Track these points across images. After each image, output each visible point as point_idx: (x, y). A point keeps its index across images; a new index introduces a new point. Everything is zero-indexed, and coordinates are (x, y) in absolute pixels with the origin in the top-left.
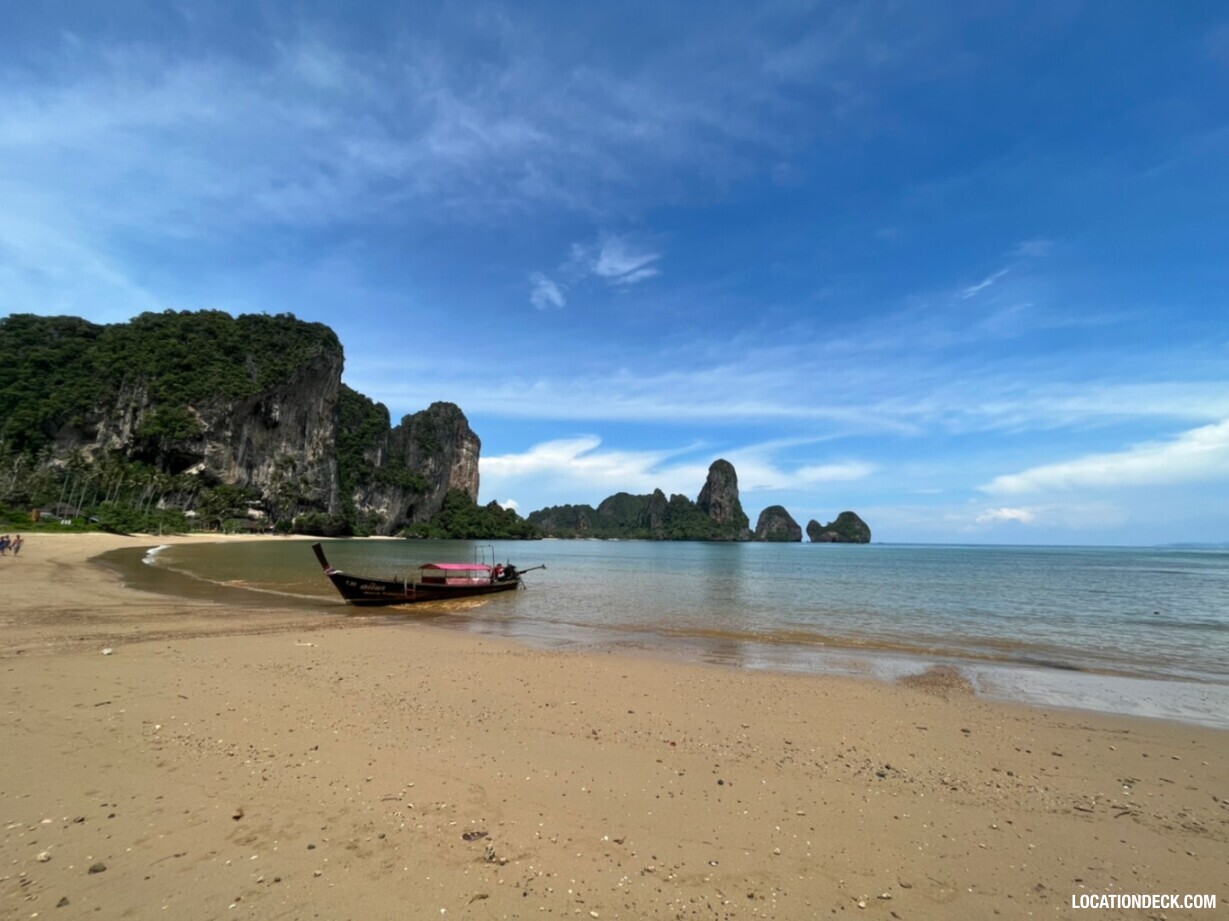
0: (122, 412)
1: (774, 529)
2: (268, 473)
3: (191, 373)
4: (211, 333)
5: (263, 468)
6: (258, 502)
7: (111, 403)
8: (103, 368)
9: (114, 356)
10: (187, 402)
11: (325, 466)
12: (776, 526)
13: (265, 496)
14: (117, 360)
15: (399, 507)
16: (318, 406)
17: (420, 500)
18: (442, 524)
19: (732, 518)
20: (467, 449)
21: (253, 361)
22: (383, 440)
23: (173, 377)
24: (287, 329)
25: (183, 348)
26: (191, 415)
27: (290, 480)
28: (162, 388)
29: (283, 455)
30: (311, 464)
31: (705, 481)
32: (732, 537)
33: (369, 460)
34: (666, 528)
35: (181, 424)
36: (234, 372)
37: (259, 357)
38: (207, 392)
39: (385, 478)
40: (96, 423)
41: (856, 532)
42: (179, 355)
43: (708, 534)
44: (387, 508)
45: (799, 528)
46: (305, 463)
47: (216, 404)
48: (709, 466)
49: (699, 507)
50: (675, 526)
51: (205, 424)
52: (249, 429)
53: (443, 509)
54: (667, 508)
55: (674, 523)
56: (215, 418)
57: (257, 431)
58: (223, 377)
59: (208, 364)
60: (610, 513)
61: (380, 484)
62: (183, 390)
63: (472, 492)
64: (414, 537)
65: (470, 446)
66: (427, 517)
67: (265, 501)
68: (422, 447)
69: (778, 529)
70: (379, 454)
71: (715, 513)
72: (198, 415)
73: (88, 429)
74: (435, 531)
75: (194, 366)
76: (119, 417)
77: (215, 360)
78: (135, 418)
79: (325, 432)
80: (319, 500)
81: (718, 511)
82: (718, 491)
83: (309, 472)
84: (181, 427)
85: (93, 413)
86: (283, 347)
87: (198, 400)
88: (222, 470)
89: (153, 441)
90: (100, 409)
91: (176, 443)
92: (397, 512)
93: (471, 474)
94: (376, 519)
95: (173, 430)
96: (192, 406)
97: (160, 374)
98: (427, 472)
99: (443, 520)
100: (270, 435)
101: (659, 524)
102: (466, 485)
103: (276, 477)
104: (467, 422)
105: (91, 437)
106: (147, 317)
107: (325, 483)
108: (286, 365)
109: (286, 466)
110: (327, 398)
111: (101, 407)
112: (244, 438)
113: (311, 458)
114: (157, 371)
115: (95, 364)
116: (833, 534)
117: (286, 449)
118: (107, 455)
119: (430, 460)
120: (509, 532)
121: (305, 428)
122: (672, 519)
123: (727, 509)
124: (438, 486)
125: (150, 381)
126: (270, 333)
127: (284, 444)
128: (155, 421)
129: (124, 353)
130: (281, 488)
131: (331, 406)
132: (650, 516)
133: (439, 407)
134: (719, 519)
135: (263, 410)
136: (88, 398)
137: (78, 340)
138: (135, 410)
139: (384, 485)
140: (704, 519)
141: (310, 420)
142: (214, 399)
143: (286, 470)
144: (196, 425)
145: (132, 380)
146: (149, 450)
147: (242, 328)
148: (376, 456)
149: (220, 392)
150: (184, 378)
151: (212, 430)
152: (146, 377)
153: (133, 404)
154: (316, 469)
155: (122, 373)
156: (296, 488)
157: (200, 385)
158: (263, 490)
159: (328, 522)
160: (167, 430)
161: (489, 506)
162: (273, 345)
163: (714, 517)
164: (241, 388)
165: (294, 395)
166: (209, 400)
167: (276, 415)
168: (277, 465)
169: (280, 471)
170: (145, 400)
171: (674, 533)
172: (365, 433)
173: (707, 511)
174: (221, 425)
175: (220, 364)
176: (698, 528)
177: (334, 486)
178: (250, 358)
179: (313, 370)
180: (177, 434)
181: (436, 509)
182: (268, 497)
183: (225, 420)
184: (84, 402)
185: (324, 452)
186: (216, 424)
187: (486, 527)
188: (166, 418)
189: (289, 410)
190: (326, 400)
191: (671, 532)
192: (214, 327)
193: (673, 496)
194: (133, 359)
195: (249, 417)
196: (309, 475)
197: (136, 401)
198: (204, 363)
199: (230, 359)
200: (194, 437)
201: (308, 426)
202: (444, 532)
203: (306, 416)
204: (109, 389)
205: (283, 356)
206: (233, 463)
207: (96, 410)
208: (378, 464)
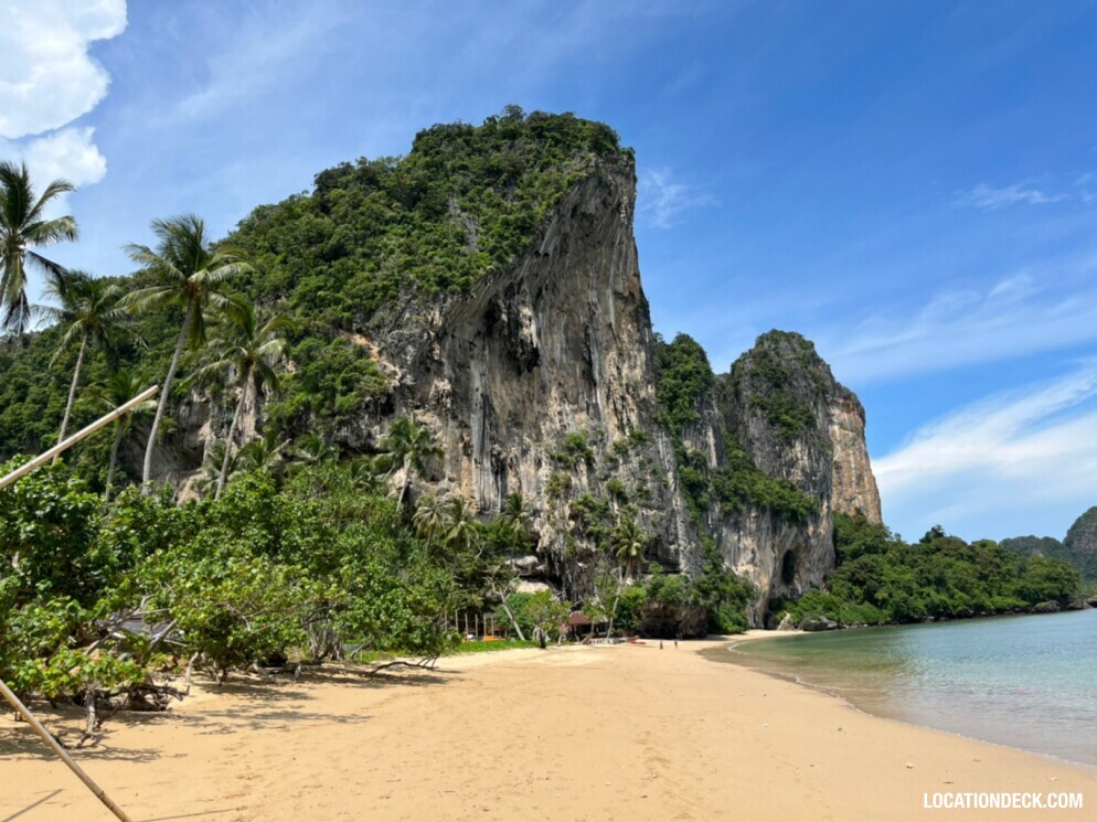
2: (538, 482)
3: (348, 262)
5: (526, 468)
6: (530, 559)
10: (349, 326)
11: (650, 452)
13: (544, 542)
15: (770, 559)
16: (606, 312)
17: (801, 540)
18: (858, 591)
20: (842, 426)
21: (464, 209)
22: (711, 407)
23: (314, 281)
24: (512, 135)
26: (362, 353)
27: (588, 493)
28: (299, 311)
29: (559, 434)
30: (619, 449)
33: (696, 454)
35: (343, 377)
36: (432, 237)
37: (471, 200)
38: (385, 288)
39: (736, 492)
40: (199, 426)
44: (752, 561)
46: (609, 450)
47: (407, 315)
51: (391, 368)
52: (482, 375)
53: (839, 559)
56: (410, 349)
57: (498, 379)
58: (410, 254)
59: (374, 234)
61: (729, 507)
62: (337, 302)
63: (871, 517)
64: (821, 627)
65: (845, 416)
66: (816, 578)
67: (545, 556)
68: (772, 423)
70: (711, 440)
72: (375, 349)
73: (187, 441)
74: (847, 610)
75: (349, 247)
76: (233, 404)
77: (387, 223)
79: (632, 368)
80: (657, 541)
83: (622, 469)
84: (344, 382)
85: (190, 404)
86: (515, 174)
87: (370, 313)
88: (444, 484)
90: (201, 394)
91: (342, 424)
92: (771, 570)
93: (860, 478)
94: (740, 587)
95: (332, 394)
96: (359, 331)
97: (291, 285)
98: (797, 476)
99: (860, 583)
100: (525, 389)
102: (856, 503)
103: (560, 490)
104: (828, 366)
107: (661, 495)
108: (527, 207)
109: (572, 459)
110: (620, 288)
112: (477, 397)
113: (616, 437)
117: (562, 417)
119: (798, 447)
120: (1020, 593)
121: (590, 363)
124: (825, 504)
126: (480, 151)
127: (554, 407)
128: (294, 384)
130: (573, 517)
131: (630, 308)
133: (776, 342)
135: (504, 317)
139: (735, 508)
141: (598, 344)
142: (400, 305)
143: (574, 468)
144: (374, 374)
147: (426, 154)
148: (705, 445)
149: (411, 284)
150: (336, 276)
151: (409, 380)
154: (635, 462)
156: (604, 513)
157: (369, 280)
158: (536, 527)
159: (691, 599)
160: (319, 396)
161: (926, 540)
162: (493, 172)
164: (450, 268)
165: (554, 289)
166: (392, 309)
167: (530, 331)
168: (557, 460)
169: (562, 474)
172: (676, 396)
174: (425, 366)
175: (398, 229)
177: (678, 502)
178: (455, 203)
179: (584, 215)
180: (339, 399)
181: (828, 560)
182: (552, 543)
183: (432, 350)
185: (640, 416)
186: (414, 362)
187: (963, 589)
189: (551, 325)
190: (617, 295)
195: (479, 343)
196: (624, 476)
198: (374, 229)
199: (416, 215)
200: (376, 402)
201: (595, 357)
202: (867, 607)
203: (587, 335)
205: (518, 192)
206: (465, 462)
207: (196, 398)
208: (713, 463)
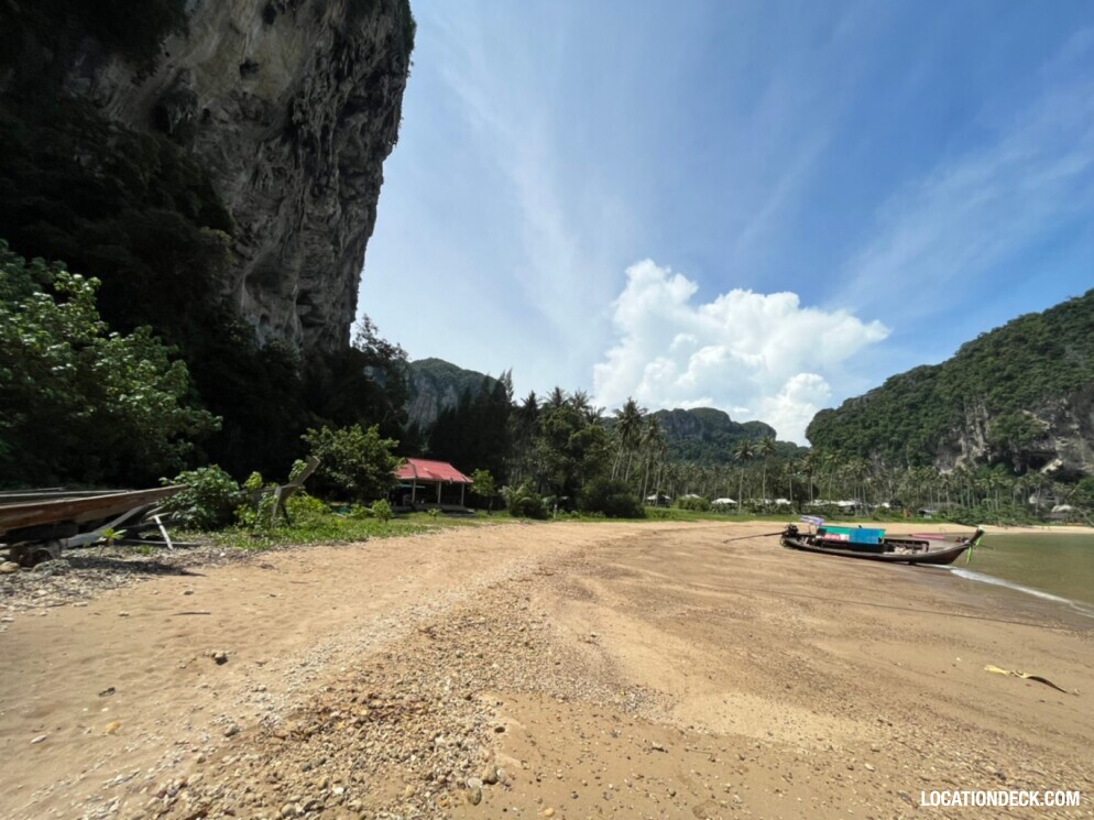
0: (972, 427)
3: (1015, 382)
4: (1021, 340)
7: (962, 422)
8: (947, 398)
9: (952, 386)
10: (1020, 407)
14: (954, 389)
21: (1074, 349)
25: (999, 362)
26: (1028, 418)
28: (995, 401)
35: (1021, 427)
36: (1056, 367)
38: (1036, 393)
40: (958, 439)
42: (999, 370)
47: (1049, 402)
51: (1045, 422)
56: (1053, 415)
58: (1047, 375)
59: (1027, 368)
62: (1012, 398)
72: (1035, 416)
73: (954, 445)
75: (1015, 375)
76: (972, 432)
77: (1032, 363)
78: (983, 430)
84: (1022, 430)
85: (952, 432)
87: (1030, 403)
88: (1083, 463)
89: (1004, 444)
90: (956, 429)
91: (1024, 445)
95: (1017, 434)
96: (1026, 409)
97: (989, 390)
105: (957, 450)
106: (965, 348)
111: (956, 426)
114: (985, 388)
115: (942, 396)
118: (974, 463)
125: (983, 397)
126: (1083, 315)
128: (998, 430)
129: (957, 382)
136: (945, 422)
137: (928, 381)
138: (982, 424)
142: (1044, 398)
144: (1036, 426)
145: (970, 401)
146: (1005, 454)
149: (1048, 390)
150: (1010, 387)
151: (1055, 426)
152: (980, 395)
153: (978, 419)
155: (962, 398)
157: (1026, 389)
160: (1012, 435)
164: (1069, 380)
166: (1041, 400)
170: (986, 414)
174: (1063, 420)
175: (1038, 365)
178: (1068, 348)
180: (1021, 437)
183: (1064, 414)
184: (944, 426)
186: (1056, 420)
188: (1006, 425)
192: (1022, 334)
194: (964, 385)
197: (980, 416)
198: (1024, 368)
199: (1047, 357)
200: (1039, 436)
204: (957, 412)
207: (954, 430)
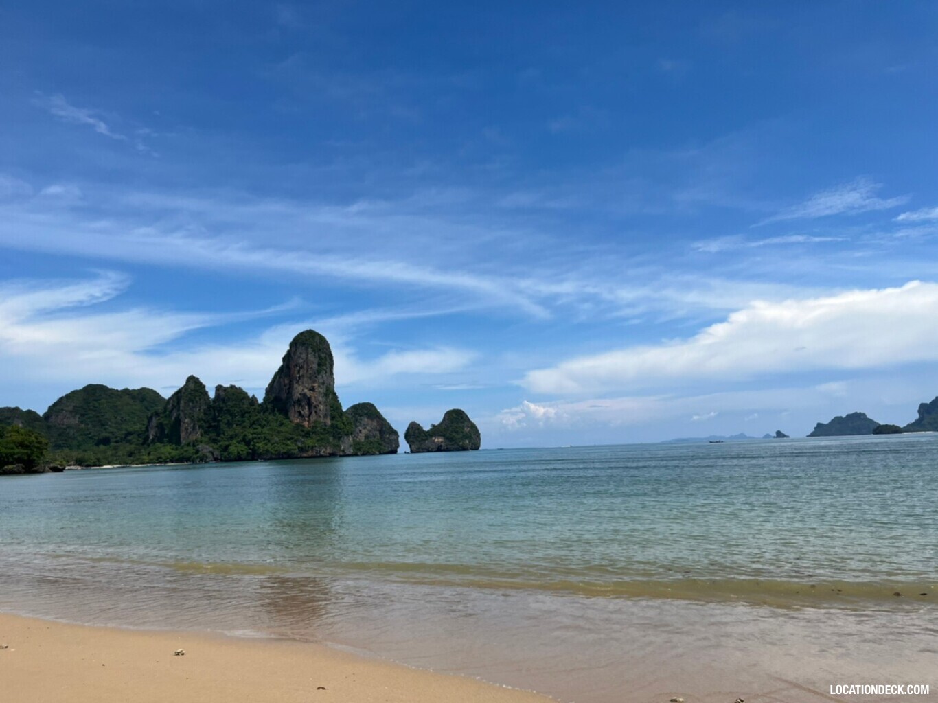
1: (361, 438)
12: (364, 432)
19: (329, 422)
31: (279, 363)
32: (329, 450)
34: (214, 441)
41: (467, 437)
43: (293, 448)
45: (396, 433)
48: (291, 340)
49: (270, 406)
50: (232, 438)
54: (210, 407)
55: (230, 432)
60: (75, 421)
69: (367, 437)
71: (300, 414)
81: (306, 411)
82: (305, 379)
101: (197, 435)
116: (439, 440)
122: (223, 426)
123: (321, 407)
132: (178, 422)
134: (306, 424)
140: (281, 424)
163: (297, 420)
171: (231, 449)
173: (285, 412)
176: (277, 439)
191: (226, 448)
193: (219, 388)
